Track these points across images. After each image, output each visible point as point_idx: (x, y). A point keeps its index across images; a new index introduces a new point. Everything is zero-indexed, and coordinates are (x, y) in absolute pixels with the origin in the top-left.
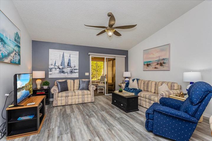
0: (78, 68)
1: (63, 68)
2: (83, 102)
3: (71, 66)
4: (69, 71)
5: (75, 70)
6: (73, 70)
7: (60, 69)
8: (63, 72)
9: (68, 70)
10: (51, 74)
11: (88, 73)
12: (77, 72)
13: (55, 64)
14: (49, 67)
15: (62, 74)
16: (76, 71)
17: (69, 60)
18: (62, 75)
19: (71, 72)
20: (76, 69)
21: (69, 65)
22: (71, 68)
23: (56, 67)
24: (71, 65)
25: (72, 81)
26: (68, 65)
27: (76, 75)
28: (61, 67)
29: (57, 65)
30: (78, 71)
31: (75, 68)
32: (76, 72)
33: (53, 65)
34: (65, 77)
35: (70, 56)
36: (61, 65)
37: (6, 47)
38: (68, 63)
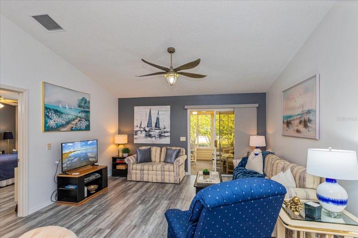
0: (169, 130)
1: (149, 131)
2: (163, 182)
3: (159, 128)
4: (157, 134)
5: (165, 132)
6: (162, 132)
7: (146, 131)
8: (150, 136)
9: (155, 132)
10: (136, 138)
11: (185, 138)
12: (168, 136)
13: (141, 125)
14: (135, 130)
15: (149, 139)
16: (166, 134)
17: (158, 119)
18: (149, 141)
19: (160, 136)
20: (167, 132)
21: (157, 125)
22: (159, 131)
23: (142, 129)
24: (160, 126)
25: (159, 149)
26: (156, 127)
27: (167, 141)
28: (147, 129)
29: (142, 126)
30: (169, 134)
31: (165, 130)
32: (166, 136)
33: (139, 126)
34: (152, 143)
35: (158, 114)
36: (148, 127)
37: (64, 116)
38: (156, 123)
